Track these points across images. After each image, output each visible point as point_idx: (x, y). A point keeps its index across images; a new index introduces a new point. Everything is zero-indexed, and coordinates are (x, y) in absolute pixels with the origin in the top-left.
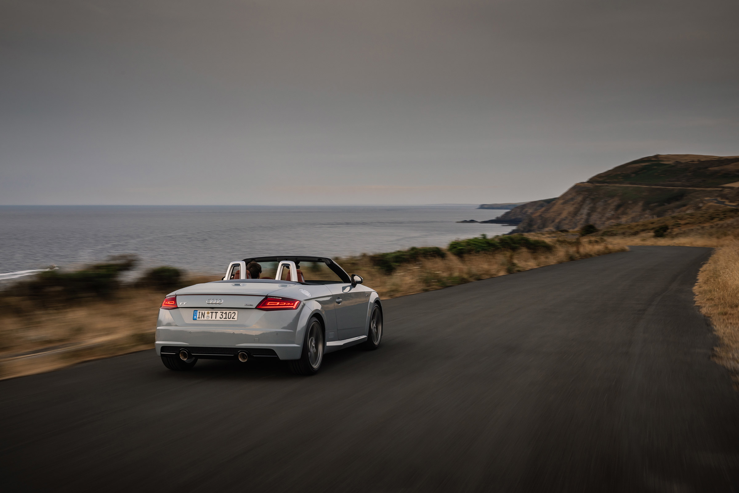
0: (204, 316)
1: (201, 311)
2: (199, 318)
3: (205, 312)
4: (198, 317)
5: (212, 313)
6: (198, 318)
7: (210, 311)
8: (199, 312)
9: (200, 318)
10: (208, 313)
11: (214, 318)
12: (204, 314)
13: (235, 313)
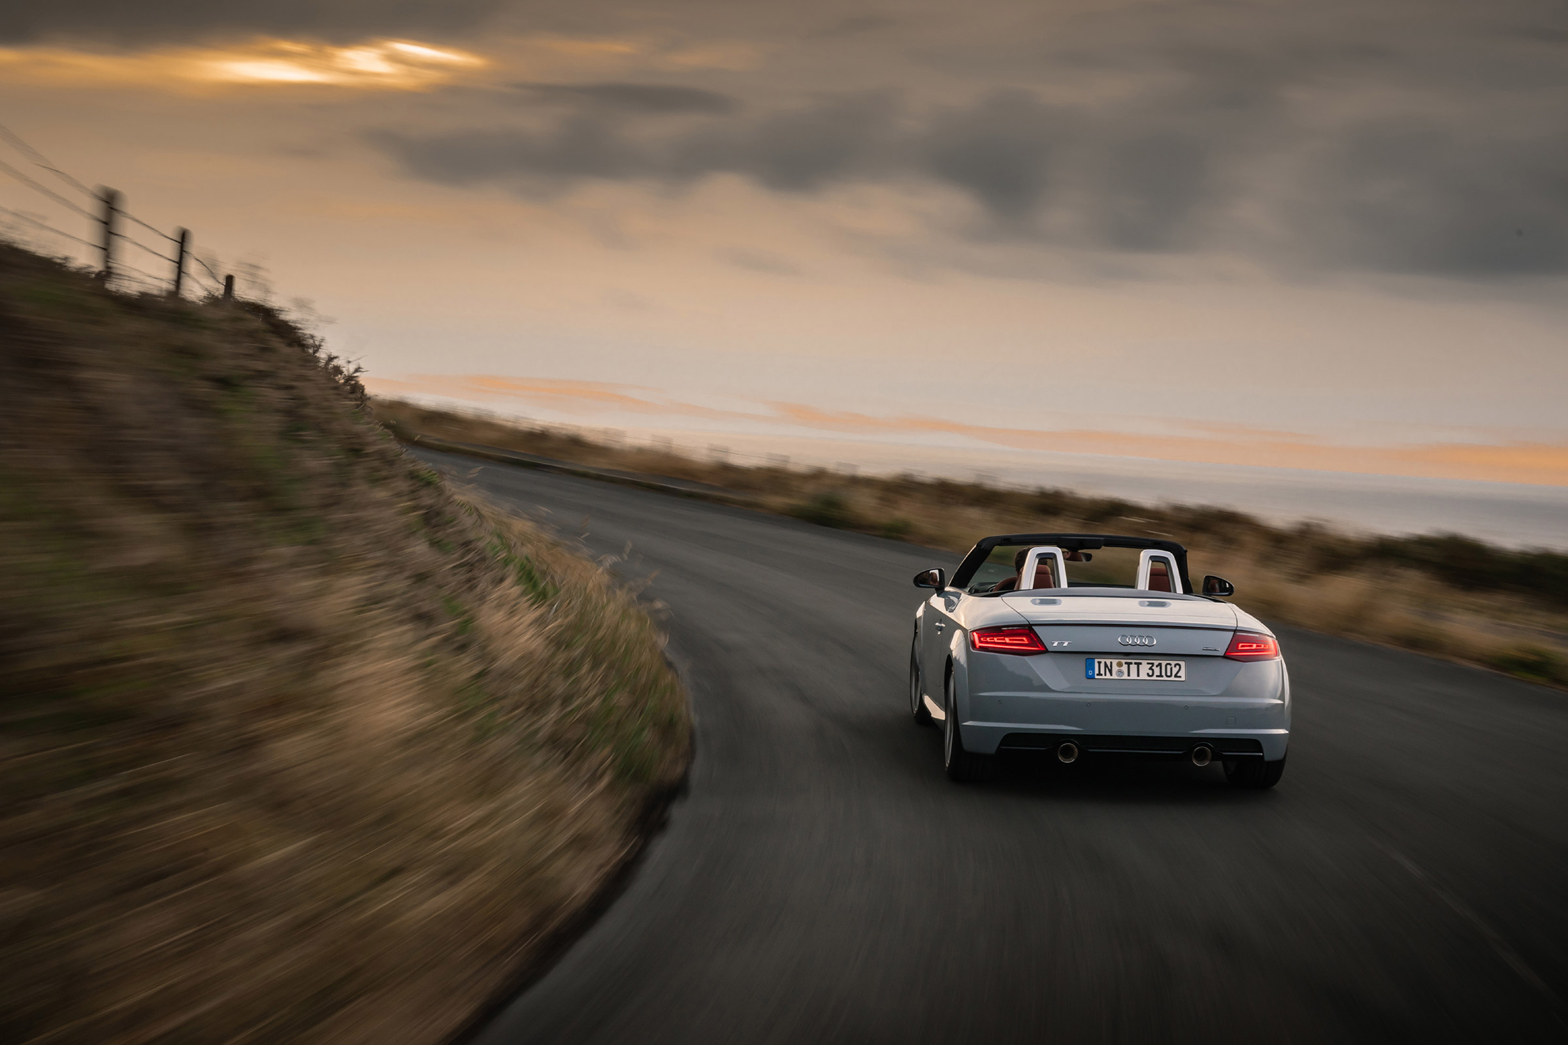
0: (1111, 671)
1: (1103, 661)
2: (1100, 674)
3: (1111, 663)
4: (1097, 672)
5: (1129, 664)
6: (1097, 675)
7: (1123, 661)
8: (1100, 663)
9: (1102, 675)
10: (1120, 665)
11: (1134, 676)
12: (1111, 666)
13: (1180, 665)
